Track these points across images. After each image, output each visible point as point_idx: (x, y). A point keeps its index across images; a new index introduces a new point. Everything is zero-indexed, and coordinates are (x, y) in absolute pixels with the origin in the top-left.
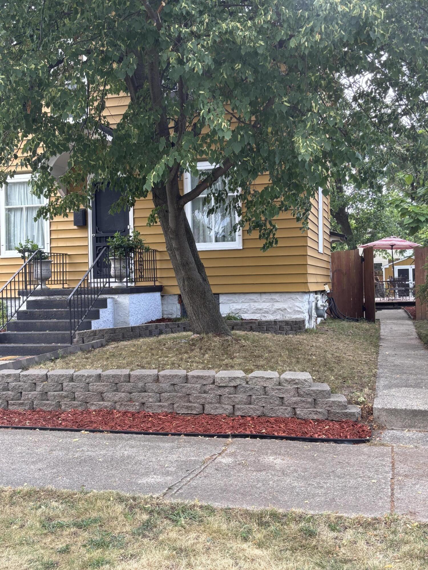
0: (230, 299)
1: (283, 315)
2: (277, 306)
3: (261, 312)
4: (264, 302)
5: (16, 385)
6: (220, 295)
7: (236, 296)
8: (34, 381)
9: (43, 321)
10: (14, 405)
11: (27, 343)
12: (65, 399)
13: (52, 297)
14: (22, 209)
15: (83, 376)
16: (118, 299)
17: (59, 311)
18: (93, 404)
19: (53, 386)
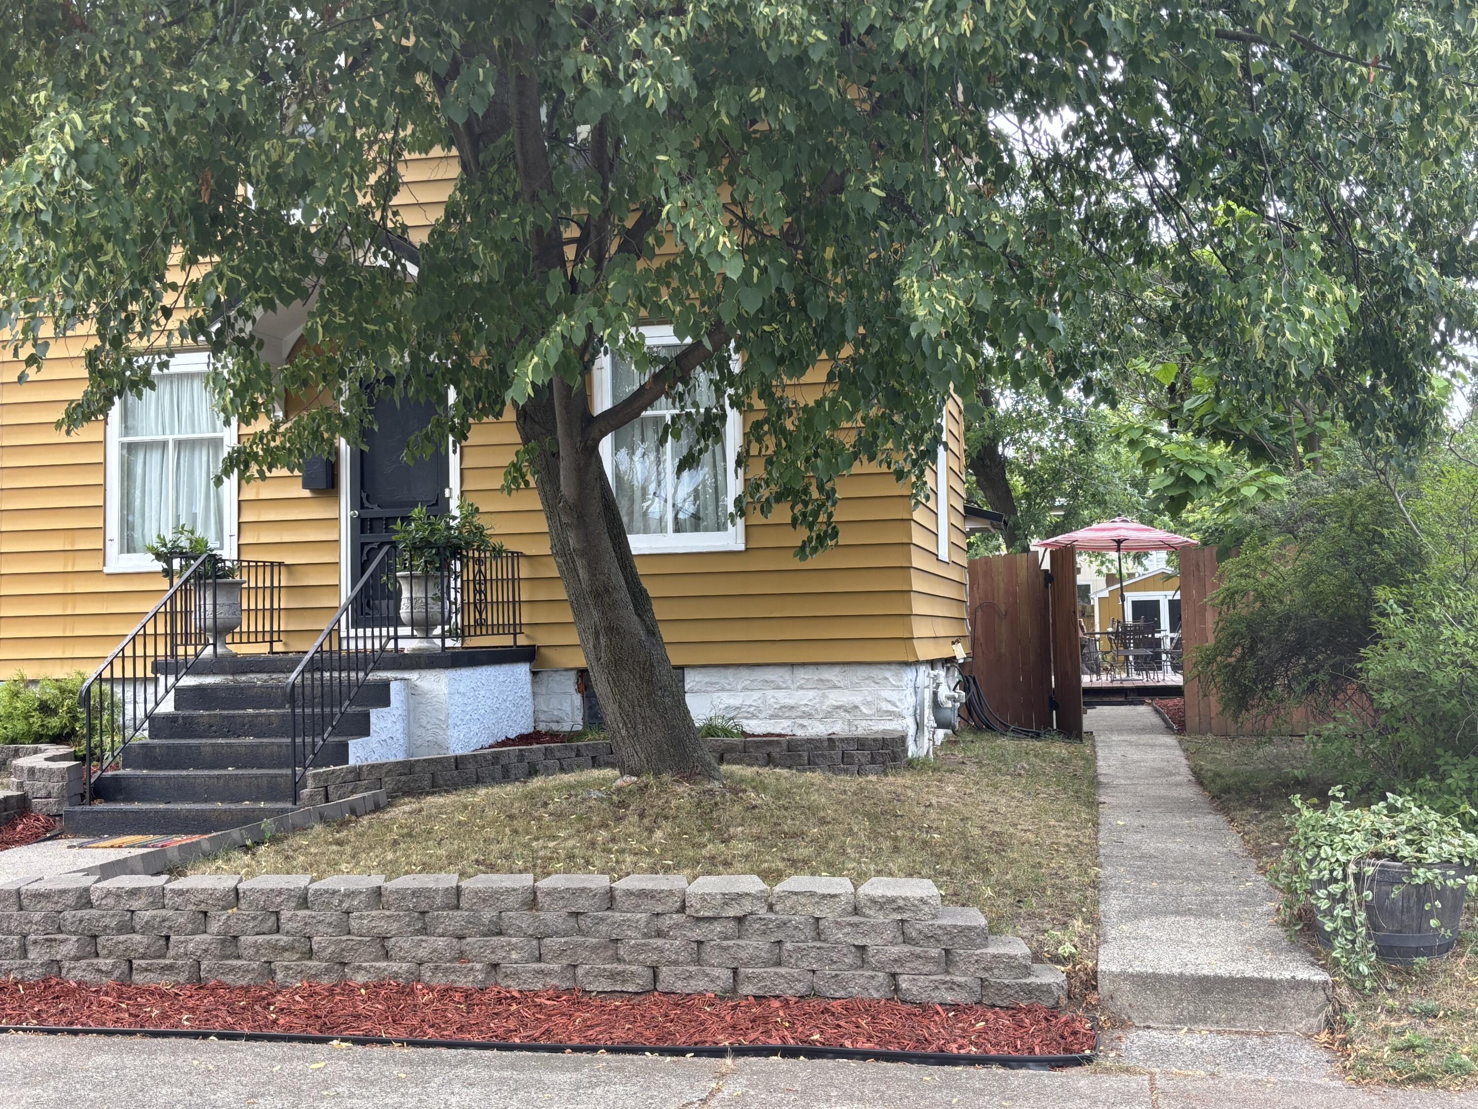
0: (714, 680)
1: (849, 723)
2: (835, 698)
3: (794, 714)
4: (801, 688)
5: (154, 918)
6: (686, 671)
7: (730, 672)
8: (203, 907)
9: (220, 741)
10: (146, 970)
11: (176, 800)
12: (286, 954)
13: (243, 678)
14: (164, 444)
15: (334, 892)
16: (418, 683)
17: (261, 715)
18: (359, 968)
19: (254, 918)
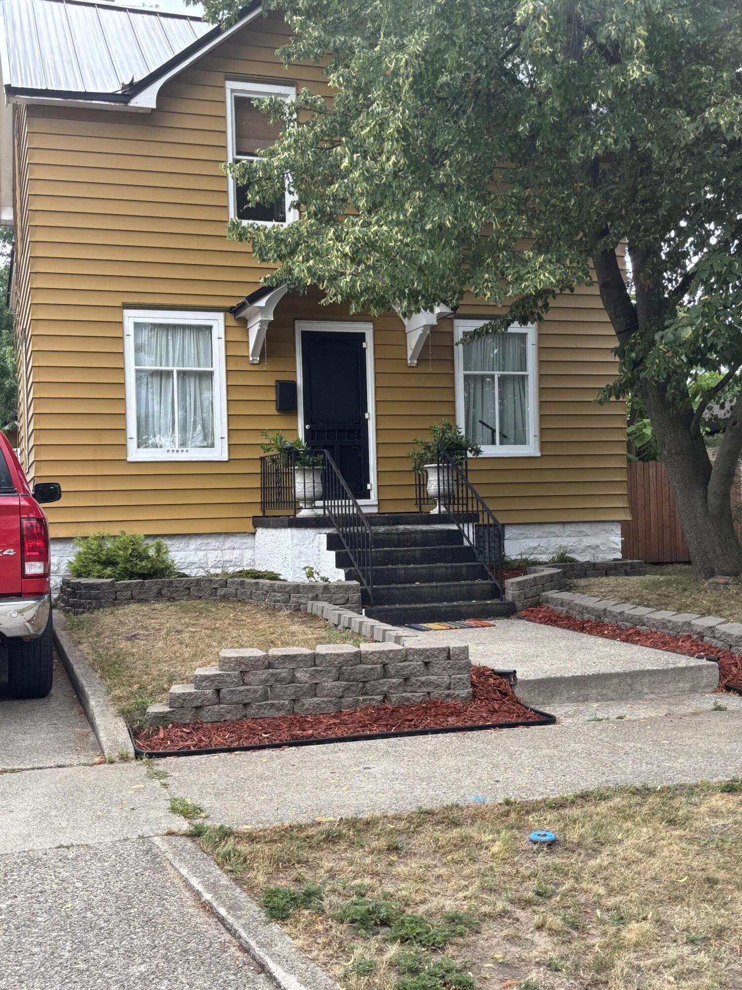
0: (523, 532)
1: (594, 555)
4: (569, 536)
6: (506, 527)
7: (531, 527)
17: (409, 551)
